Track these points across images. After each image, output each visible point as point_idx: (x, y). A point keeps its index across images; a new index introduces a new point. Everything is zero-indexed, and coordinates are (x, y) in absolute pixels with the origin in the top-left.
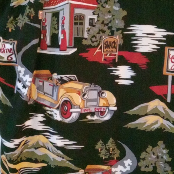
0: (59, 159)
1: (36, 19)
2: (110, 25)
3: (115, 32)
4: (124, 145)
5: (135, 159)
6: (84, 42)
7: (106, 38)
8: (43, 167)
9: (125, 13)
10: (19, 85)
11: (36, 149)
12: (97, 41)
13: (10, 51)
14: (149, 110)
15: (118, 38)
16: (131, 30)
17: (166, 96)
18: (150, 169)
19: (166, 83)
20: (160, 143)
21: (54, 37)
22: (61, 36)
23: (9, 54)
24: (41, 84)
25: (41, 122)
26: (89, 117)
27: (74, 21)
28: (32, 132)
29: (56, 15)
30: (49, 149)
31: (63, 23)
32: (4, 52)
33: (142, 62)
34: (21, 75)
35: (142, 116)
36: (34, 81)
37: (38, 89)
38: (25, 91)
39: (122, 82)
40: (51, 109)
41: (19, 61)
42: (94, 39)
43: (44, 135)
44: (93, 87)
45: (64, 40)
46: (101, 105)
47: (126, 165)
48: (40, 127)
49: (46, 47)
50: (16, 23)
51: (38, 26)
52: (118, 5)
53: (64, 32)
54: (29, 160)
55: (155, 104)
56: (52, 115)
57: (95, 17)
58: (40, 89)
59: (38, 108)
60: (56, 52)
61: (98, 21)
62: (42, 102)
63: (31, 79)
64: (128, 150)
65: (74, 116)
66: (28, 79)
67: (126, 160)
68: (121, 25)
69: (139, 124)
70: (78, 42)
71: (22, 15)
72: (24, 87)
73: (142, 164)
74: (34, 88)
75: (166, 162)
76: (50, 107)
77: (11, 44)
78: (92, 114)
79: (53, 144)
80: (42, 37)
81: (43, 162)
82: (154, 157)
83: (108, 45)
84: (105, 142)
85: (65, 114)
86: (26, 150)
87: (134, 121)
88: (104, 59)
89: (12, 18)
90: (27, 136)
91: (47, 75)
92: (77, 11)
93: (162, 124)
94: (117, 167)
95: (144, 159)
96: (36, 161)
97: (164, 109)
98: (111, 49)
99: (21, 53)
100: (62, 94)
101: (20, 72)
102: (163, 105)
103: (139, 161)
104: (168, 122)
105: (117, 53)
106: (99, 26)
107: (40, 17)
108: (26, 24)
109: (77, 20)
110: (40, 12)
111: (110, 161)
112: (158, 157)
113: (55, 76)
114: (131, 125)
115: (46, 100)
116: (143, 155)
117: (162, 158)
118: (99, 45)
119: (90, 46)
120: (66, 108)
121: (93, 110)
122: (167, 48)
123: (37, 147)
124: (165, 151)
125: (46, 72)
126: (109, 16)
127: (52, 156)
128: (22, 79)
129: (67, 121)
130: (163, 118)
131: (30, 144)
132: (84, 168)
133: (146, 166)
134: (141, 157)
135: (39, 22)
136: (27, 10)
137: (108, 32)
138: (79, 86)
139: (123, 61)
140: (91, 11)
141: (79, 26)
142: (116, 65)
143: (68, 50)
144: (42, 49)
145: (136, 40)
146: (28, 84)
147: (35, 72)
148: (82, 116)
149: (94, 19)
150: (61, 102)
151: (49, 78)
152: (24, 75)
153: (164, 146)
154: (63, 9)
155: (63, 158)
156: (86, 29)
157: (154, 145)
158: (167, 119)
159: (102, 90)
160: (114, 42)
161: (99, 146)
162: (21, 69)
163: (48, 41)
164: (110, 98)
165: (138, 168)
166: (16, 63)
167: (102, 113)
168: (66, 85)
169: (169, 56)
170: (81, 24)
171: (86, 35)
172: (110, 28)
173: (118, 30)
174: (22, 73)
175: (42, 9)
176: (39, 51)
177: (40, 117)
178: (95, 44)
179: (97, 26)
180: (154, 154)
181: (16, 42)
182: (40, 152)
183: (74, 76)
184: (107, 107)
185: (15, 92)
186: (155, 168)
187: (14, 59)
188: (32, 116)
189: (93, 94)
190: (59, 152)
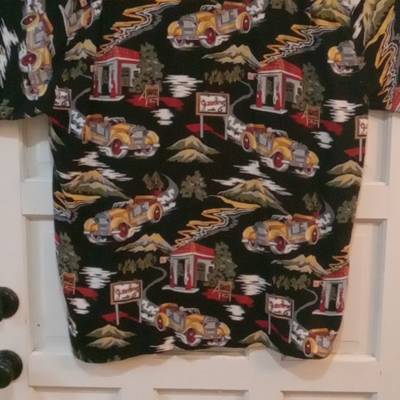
0: (112, 190)
1: (88, 72)
2: (151, 76)
3: (156, 82)
4: (167, 177)
5: (176, 186)
6: (130, 91)
7: (148, 87)
8: (98, 199)
9: (163, 66)
10: (73, 126)
11: (91, 183)
12: (140, 89)
13: (65, 97)
14: (186, 144)
15: (158, 87)
16: (168, 80)
17: (199, 132)
18: (190, 195)
19: (199, 122)
20: (197, 172)
21: (105, 87)
22: (111, 86)
23: (64, 100)
24: (94, 126)
25: (95, 159)
26: (136, 154)
27: (121, 73)
28: (87, 169)
29: (106, 68)
30: (102, 183)
31: (112, 75)
32: (59, 98)
33: (179, 106)
34: (75, 118)
35: (181, 150)
36: (87, 123)
37: (92, 130)
38: (79, 131)
39: (163, 123)
40: (104, 148)
41: (73, 106)
42: (138, 88)
43: (98, 171)
44: (139, 127)
45: (113, 89)
46: (146, 143)
47: (170, 194)
48: (94, 164)
49: (97, 95)
50: (70, 74)
51: (90, 78)
52: (157, 59)
53: (113, 83)
54: (85, 193)
55: (192, 140)
56: (104, 153)
57: (139, 70)
58: (94, 130)
59: (92, 147)
60: (107, 99)
61: (141, 72)
62: (95, 142)
63: (84, 121)
64: (171, 182)
65: (123, 152)
66: (81, 121)
67: (169, 189)
68: (161, 76)
69: (179, 157)
70: (125, 90)
71: (75, 68)
72: (78, 127)
73: (183, 191)
74: (88, 129)
75: (203, 188)
76: (102, 146)
77: (66, 92)
78: (139, 151)
79: (105, 177)
80: (94, 87)
81: (97, 195)
82: (192, 184)
83: (150, 92)
84: (151, 175)
85: (116, 151)
86: (81, 185)
87: (174, 155)
88: (148, 104)
89: (66, 70)
90: (83, 172)
91: (99, 119)
92: (124, 65)
93: (198, 157)
94: (161, 197)
95: (184, 187)
96: (91, 194)
97: (198, 143)
98: (153, 96)
99: (75, 100)
100: (113, 134)
101: (74, 115)
102: (197, 139)
103: (180, 189)
104: (202, 154)
105: (158, 99)
106: (142, 77)
107: (92, 71)
108: (80, 76)
109: (124, 73)
110: (92, 67)
111: (156, 192)
112: (195, 185)
113: (107, 119)
114: (172, 159)
115: (99, 140)
116: (183, 183)
117: (199, 185)
118: (142, 92)
119: (135, 94)
120: (116, 145)
121: (139, 147)
122: (198, 94)
123: (92, 181)
124: (201, 179)
125: (98, 116)
126: (150, 69)
127: (105, 188)
128: (75, 121)
129: (118, 156)
130: (198, 151)
131: (86, 179)
132: (133, 198)
133: (187, 193)
134: (182, 185)
135: (92, 74)
136: (81, 64)
137: (150, 81)
138: (127, 127)
139: (163, 106)
140: (135, 65)
141: (126, 77)
142: (157, 108)
143: (117, 97)
144: (95, 97)
145: (173, 87)
146: (82, 125)
147: (89, 116)
148: (130, 152)
149: (137, 71)
150: (112, 141)
151: (102, 121)
152: (78, 118)
153: (199, 175)
154: (112, 64)
155: (115, 189)
156: (131, 80)
157: (192, 174)
158: (202, 152)
159: (147, 129)
160: (155, 90)
161: (146, 178)
162: (74, 113)
163: (100, 90)
164: (153, 137)
165: (180, 195)
166: (70, 107)
167: (148, 150)
168: (116, 126)
169: (199, 100)
170: (128, 75)
171: (131, 85)
172: (151, 78)
173: (158, 79)
174: (76, 116)
175: (93, 64)
176: (92, 98)
177: (94, 155)
178: (139, 92)
179: (141, 77)
180: (192, 182)
181: (70, 90)
182: (95, 186)
183: (122, 119)
184: (152, 145)
185: (69, 132)
186: (194, 194)
187: (68, 104)
188: (87, 154)
189: (139, 134)
190: (112, 184)
